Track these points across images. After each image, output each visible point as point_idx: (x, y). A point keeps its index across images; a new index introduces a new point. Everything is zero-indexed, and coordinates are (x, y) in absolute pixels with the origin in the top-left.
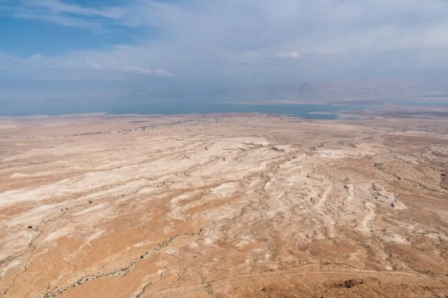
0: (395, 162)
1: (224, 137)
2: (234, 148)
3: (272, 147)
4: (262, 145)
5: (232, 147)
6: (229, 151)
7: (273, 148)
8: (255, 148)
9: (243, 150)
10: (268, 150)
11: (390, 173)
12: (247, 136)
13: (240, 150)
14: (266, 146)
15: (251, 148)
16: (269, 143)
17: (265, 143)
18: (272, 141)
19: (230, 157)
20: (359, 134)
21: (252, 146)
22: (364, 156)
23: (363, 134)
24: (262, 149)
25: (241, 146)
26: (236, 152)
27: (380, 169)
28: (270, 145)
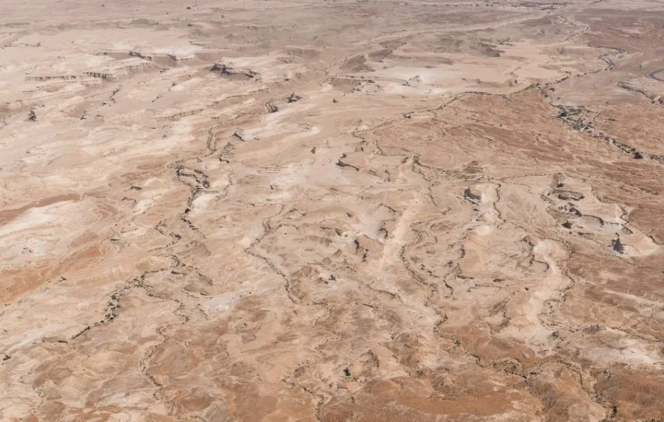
0: (624, 99)
1: (26, 33)
2: (70, 72)
3: (212, 65)
4: (173, 58)
5: (61, 68)
6: (49, 82)
7: (215, 69)
8: (147, 69)
9: (104, 77)
10: (197, 75)
11: (607, 139)
12: (118, 25)
13: (91, 80)
14: (185, 61)
15: (132, 71)
16: (200, 49)
17: (185, 50)
18: (208, 41)
19: (53, 108)
20: (509, 8)
21: (135, 61)
22: (528, 84)
23: (523, 9)
24: (173, 72)
25: (95, 63)
26: (78, 86)
28: (202, 57)
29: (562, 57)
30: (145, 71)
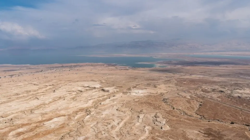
0: (177, 97)
1: (70, 82)
2: (75, 90)
3: (102, 89)
4: (95, 88)
5: (73, 89)
6: (70, 92)
7: (102, 90)
8: (90, 90)
9: (81, 91)
10: (99, 91)
11: (170, 105)
12: (88, 81)
13: (78, 92)
14: (97, 88)
15: (87, 90)
16: (101, 86)
17: (98, 86)
18: (103, 84)
19: (69, 97)
21: (88, 88)
22: (160, 93)
24: (94, 90)
25: (80, 89)
26: (75, 93)
27: (165, 103)
28: (101, 87)
29: (169, 88)
30: (89, 90)
